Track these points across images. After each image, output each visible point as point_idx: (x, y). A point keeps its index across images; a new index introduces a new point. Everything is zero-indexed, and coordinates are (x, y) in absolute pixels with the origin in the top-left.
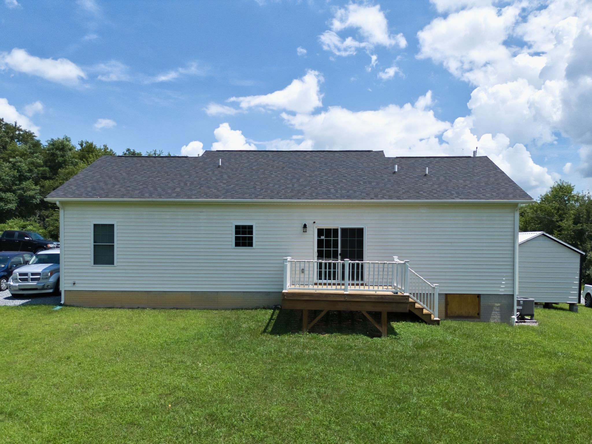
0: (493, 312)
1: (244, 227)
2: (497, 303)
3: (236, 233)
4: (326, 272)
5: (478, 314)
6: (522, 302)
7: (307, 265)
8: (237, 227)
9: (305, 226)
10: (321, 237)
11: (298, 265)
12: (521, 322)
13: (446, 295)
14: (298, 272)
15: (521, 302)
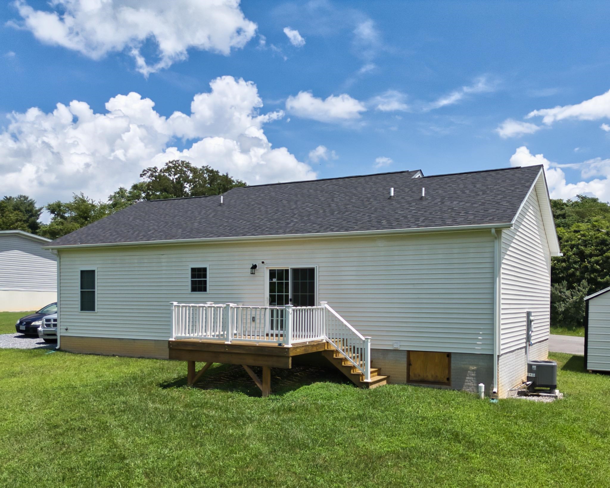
0: (467, 378)
1: (199, 270)
2: (473, 365)
3: (192, 277)
4: (277, 320)
5: (448, 379)
6: (535, 367)
7: (258, 313)
8: (193, 270)
9: (254, 267)
10: (273, 279)
11: (249, 313)
12: (533, 396)
13: (409, 352)
14: (249, 321)
15: (533, 367)
